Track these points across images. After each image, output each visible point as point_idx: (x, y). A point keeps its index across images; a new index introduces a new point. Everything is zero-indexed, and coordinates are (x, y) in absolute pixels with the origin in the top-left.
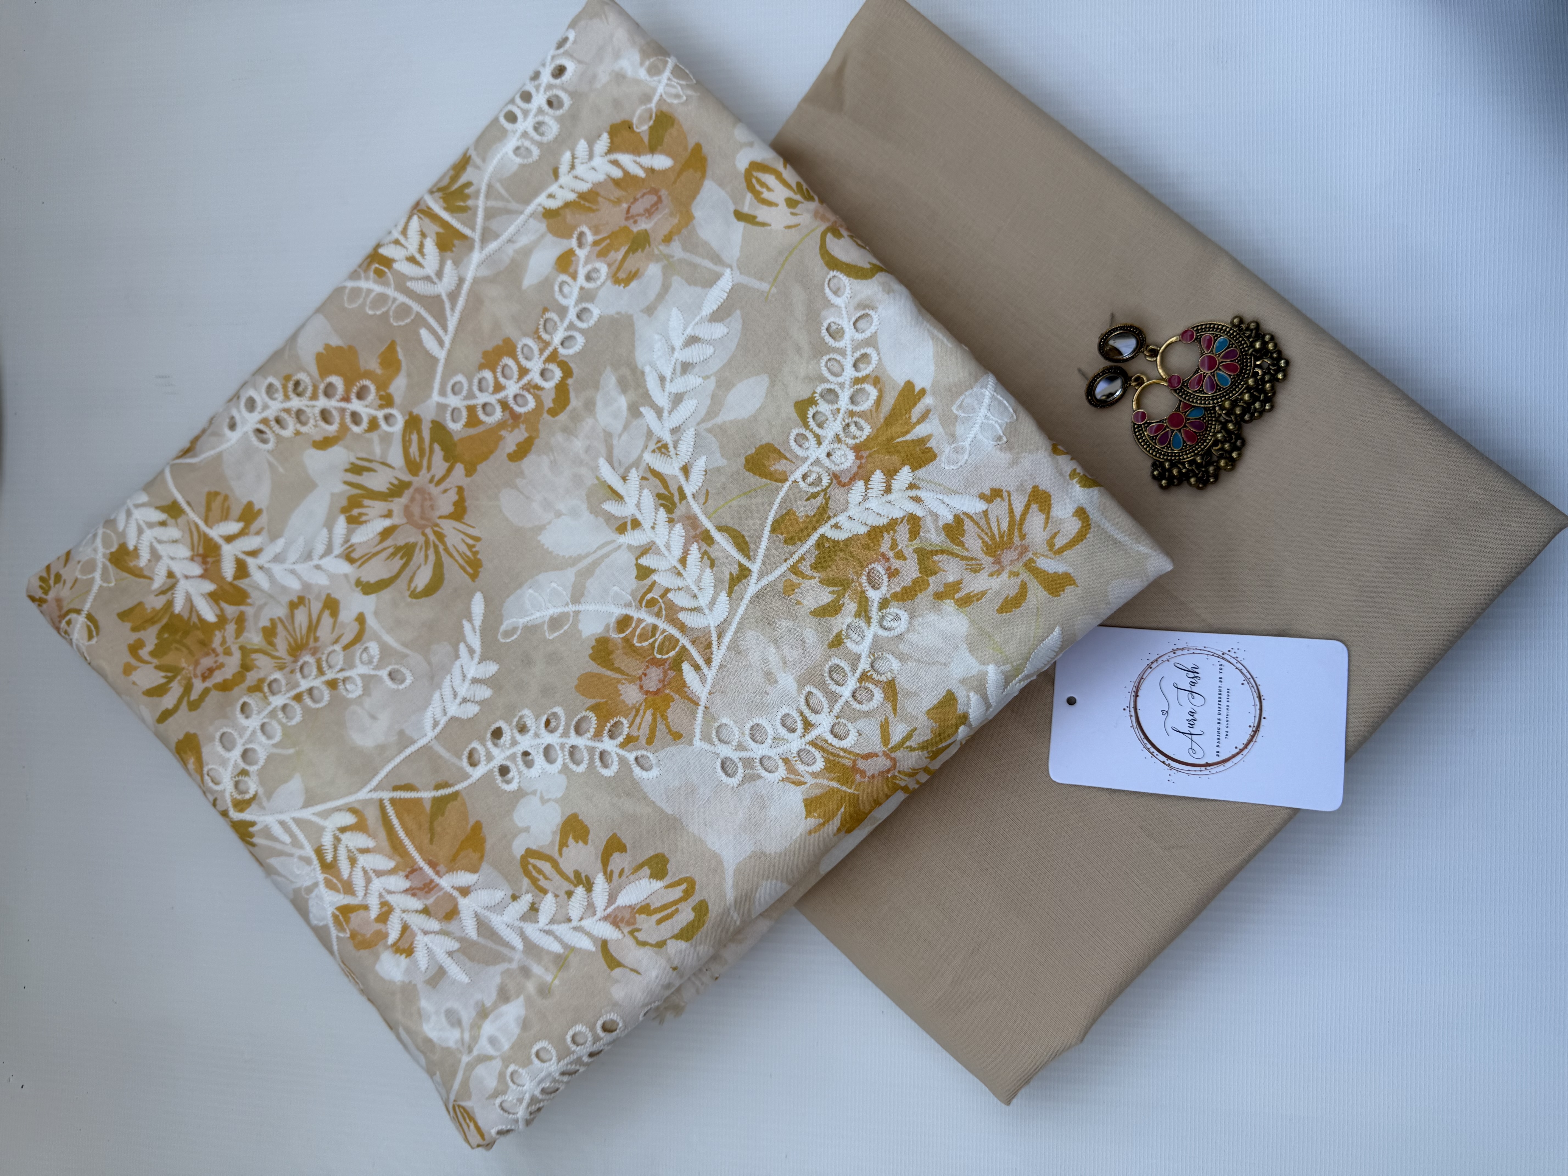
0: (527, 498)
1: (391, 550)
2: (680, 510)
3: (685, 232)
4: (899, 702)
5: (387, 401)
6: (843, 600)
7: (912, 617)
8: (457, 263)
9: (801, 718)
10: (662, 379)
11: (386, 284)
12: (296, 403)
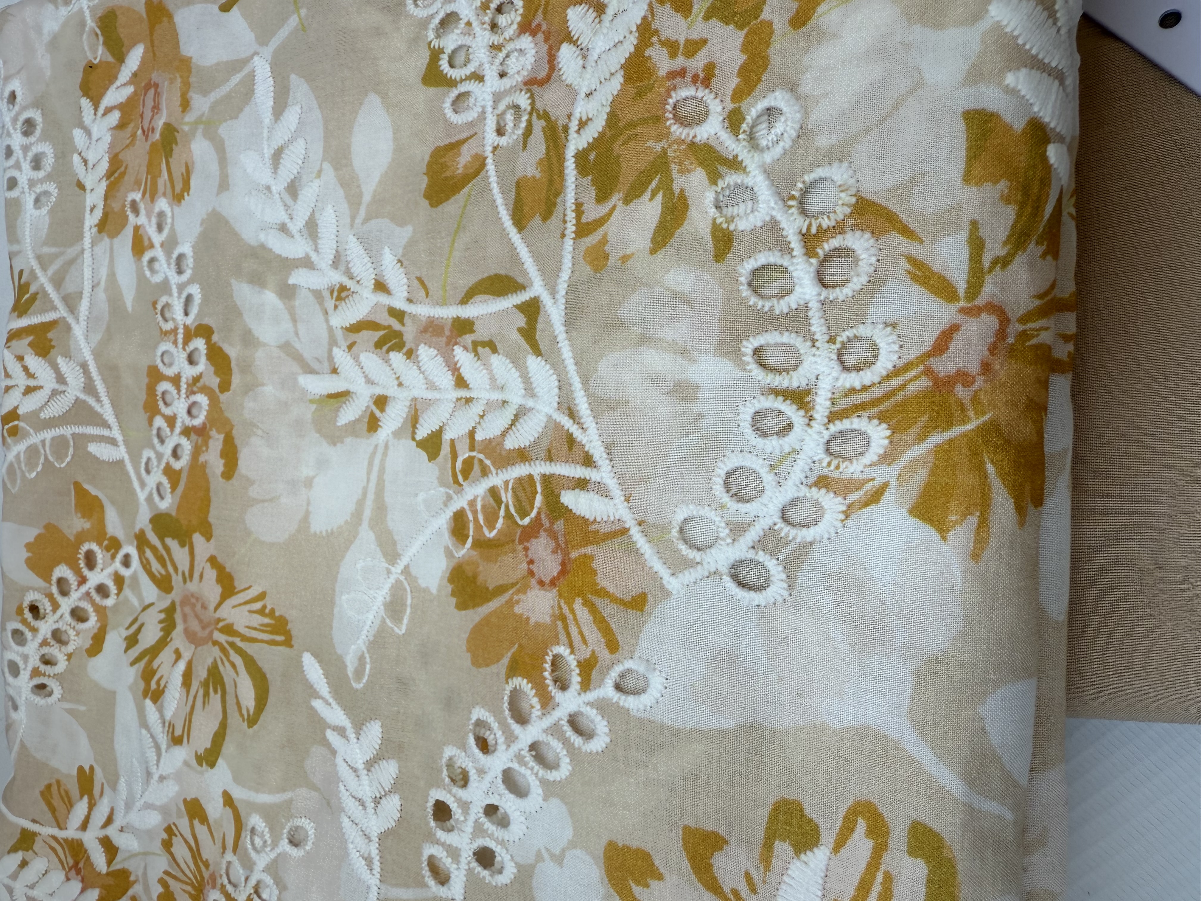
0: (271, 500)
1: (201, 692)
2: (409, 332)
3: (192, 79)
4: (903, 217)
5: (114, 545)
6: (676, 188)
7: (792, 88)
8: (67, 355)
9: (780, 398)
10: (283, 228)
11: (26, 435)
12: (45, 628)
